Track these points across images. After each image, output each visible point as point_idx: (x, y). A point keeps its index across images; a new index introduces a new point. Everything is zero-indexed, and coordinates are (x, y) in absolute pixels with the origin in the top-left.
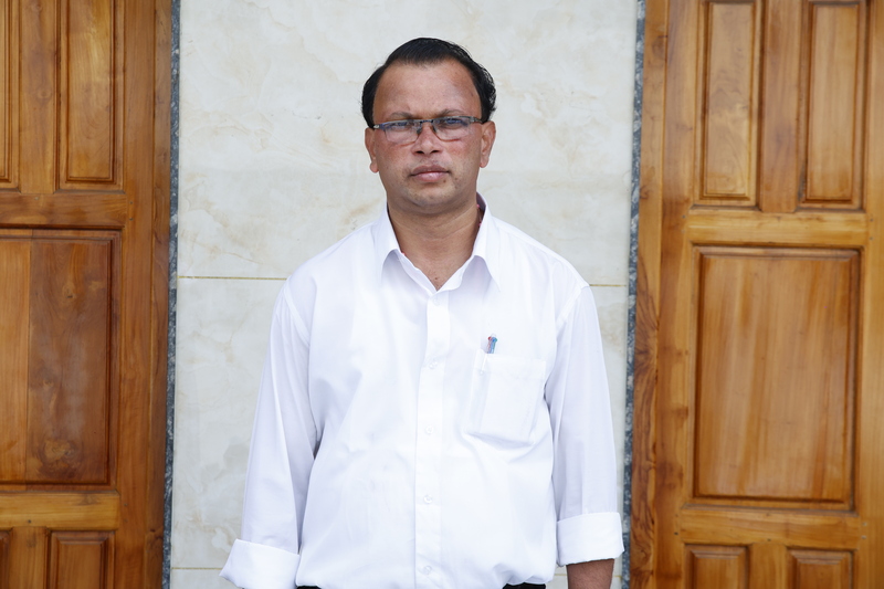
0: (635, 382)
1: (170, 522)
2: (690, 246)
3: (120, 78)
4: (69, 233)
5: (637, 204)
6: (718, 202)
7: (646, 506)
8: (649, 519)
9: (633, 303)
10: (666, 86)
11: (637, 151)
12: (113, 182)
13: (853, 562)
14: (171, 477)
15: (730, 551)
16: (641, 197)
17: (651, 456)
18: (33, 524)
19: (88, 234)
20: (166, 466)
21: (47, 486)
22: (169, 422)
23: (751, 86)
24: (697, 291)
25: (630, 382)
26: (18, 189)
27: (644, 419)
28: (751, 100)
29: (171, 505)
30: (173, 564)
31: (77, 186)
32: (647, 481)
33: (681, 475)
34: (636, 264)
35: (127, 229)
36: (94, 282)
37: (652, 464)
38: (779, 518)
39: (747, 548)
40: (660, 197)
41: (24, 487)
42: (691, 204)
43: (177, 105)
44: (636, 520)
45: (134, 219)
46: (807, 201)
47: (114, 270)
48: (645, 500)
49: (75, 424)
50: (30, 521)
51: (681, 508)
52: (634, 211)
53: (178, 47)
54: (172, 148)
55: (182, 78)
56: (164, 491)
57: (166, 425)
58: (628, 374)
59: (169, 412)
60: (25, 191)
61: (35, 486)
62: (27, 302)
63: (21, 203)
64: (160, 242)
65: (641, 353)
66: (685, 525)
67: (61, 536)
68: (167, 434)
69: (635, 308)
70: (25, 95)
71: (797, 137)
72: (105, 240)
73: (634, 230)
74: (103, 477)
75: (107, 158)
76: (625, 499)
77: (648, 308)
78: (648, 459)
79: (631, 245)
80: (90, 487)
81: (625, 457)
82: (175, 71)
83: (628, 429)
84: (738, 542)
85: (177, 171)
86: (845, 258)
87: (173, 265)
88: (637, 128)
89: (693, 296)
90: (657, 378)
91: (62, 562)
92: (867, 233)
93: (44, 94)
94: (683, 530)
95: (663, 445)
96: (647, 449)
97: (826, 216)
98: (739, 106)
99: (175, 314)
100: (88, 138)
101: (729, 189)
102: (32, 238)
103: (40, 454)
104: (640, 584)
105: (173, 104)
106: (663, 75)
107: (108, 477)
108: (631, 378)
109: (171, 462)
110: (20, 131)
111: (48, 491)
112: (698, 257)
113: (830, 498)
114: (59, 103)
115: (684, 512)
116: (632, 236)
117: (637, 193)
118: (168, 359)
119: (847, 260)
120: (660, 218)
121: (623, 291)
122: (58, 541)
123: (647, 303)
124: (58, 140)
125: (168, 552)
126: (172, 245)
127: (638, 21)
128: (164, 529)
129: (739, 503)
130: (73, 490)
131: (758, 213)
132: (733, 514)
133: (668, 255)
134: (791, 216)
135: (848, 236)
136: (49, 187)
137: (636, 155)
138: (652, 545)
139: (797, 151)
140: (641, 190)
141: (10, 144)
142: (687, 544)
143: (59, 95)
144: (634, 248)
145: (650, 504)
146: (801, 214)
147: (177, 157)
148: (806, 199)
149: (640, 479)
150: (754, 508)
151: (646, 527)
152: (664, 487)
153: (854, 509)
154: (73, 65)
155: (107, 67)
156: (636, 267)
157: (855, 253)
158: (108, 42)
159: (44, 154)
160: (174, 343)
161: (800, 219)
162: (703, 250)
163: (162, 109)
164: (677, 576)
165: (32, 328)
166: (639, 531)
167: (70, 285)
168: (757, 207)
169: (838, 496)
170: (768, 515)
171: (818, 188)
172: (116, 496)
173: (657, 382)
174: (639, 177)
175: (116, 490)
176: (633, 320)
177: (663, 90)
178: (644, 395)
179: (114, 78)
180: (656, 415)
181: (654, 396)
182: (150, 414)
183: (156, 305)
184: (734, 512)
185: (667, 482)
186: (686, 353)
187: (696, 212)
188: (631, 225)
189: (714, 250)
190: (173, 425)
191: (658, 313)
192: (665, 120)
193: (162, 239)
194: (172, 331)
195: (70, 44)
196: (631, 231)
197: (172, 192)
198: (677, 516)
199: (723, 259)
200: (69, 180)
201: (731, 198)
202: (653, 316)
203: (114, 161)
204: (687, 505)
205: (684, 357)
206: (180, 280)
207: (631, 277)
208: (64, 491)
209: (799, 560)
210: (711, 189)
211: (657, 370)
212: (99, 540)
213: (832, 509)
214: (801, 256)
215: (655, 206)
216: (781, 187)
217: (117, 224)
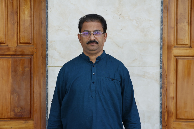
0: (162, 91)
2: (174, 57)
3: (32, 18)
4: (20, 56)
5: (162, 46)
6: (181, 46)
7: (165, 121)
8: (166, 125)
9: (161, 71)
10: (168, 17)
12: (31, 43)
17: (166, 109)
19: (25, 56)
21: (16, 119)
22: (47, 103)
23: (188, 17)
24: (176, 68)
25: (161, 91)
26: (8, 46)
27: (164, 100)
28: (188, 20)
29: (47, 123)
31: (22, 45)
32: (165, 115)
33: (173, 114)
35: (34, 55)
36: (27, 68)
37: (166, 111)
40: (167, 45)
41: (10, 119)
42: (174, 46)
43: (47, 24)
44: (163, 125)
45: (36, 52)
47: (32, 65)
48: (165, 120)
49: (23, 103)
50: (11, 128)
51: (173, 122)
52: (161, 48)
53: (47, 10)
54: (46, 35)
55: (48, 17)
57: (46, 103)
58: (160, 89)
59: (47, 100)
60: (9, 46)
61: (13, 119)
62: (10, 74)
63: (8, 49)
64: (43, 58)
65: (163, 84)
68: (46, 106)
70: (9, 23)
72: (29, 58)
74: (29, 116)
75: (29, 38)
76: (160, 120)
77: (164, 72)
78: (165, 110)
79: (161, 57)
80: (26, 119)
81: (160, 110)
83: (161, 103)
85: (48, 40)
87: (47, 64)
88: (162, 28)
89: (175, 69)
90: (167, 90)
93: (14, 22)
94: (174, 127)
95: (168, 106)
96: (165, 107)
98: (185, 22)
99: (48, 76)
100: (25, 33)
101: (183, 43)
102: (11, 58)
103: (14, 111)
106: (167, 14)
107: (31, 116)
108: (161, 90)
109: (47, 113)
110: (8, 31)
111: (16, 120)
112: (176, 59)
114: (17, 24)
115: (175, 123)
117: (162, 44)
118: (46, 87)
120: (167, 50)
121: (159, 68)
123: (164, 71)
124: (17, 34)
126: (47, 59)
127: (162, 1)
128: (46, 128)
129: (187, 120)
130: (22, 120)
131: (191, 48)
133: (169, 59)
136: (15, 45)
137: (161, 34)
141: (6, 35)
143: (17, 22)
144: (161, 58)
145: (166, 121)
147: (48, 37)
149: (163, 115)
150: (191, 122)
151: (165, 127)
152: (169, 117)
154: (21, 15)
155: (29, 15)
156: (162, 62)
158: (29, 9)
159: (14, 37)
160: (48, 83)
163: (43, 25)
165: (11, 80)
166: (163, 128)
167: (21, 69)
168: (190, 47)
172: (33, 121)
173: (167, 91)
174: (162, 40)
175: (33, 120)
176: (162, 75)
177: (167, 18)
178: (164, 94)
179: (31, 18)
180: (167, 99)
181: (166, 94)
182: (41, 101)
183: (43, 74)
184: (186, 123)
185: (169, 115)
186: (173, 83)
187: (175, 48)
188: (161, 52)
189: (180, 58)
190: (48, 103)
191: (167, 73)
192: (167, 26)
193: (44, 57)
194: (47, 80)
195: (20, 10)
196: (160, 53)
197: (46, 46)
198: (172, 124)
199: (182, 60)
200: (20, 43)
201: (184, 45)
202: (165, 74)
203: (31, 38)
204: (175, 121)
205: (173, 84)
206: (49, 67)
207: (161, 65)
208: (20, 120)
210: (179, 43)
211: (167, 88)
215: (166, 47)
217: (32, 54)
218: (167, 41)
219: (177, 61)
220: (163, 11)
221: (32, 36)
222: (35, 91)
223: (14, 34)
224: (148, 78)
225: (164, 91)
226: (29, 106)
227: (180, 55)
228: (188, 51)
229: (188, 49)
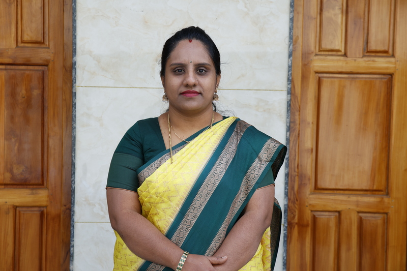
0: (290, 135)
1: (74, 201)
2: (314, 73)
4: (23, 67)
5: (291, 52)
6: (327, 53)
7: (294, 193)
8: (295, 199)
9: (289, 98)
11: (291, 27)
12: (43, 43)
13: (387, 218)
14: (74, 180)
15: (330, 214)
17: (296, 170)
18: (8, 204)
19: (31, 67)
20: (72, 175)
21: (14, 186)
22: (73, 154)
24: (317, 94)
25: (288, 135)
27: (293, 153)
28: (343, 5)
29: (74, 193)
30: (75, 220)
31: (27, 45)
32: (294, 182)
33: (309, 179)
34: (290, 80)
35: (50, 65)
36: (35, 91)
37: (297, 174)
38: (354, 198)
39: (339, 212)
40: (301, 50)
41: (3, 187)
42: (314, 54)
43: (75, 4)
44: (289, 200)
45: (53, 61)
47: (45, 85)
48: (294, 190)
49: (27, 158)
50: (6, 202)
51: (309, 195)
52: (290, 55)
54: (73, 25)
56: (71, 186)
57: (72, 156)
58: (287, 131)
59: (73, 150)
60: (1, 47)
61: (9, 186)
62: (3, 100)
64: (67, 71)
65: (292, 122)
66: (311, 202)
67: (21, 209)
68: (72, 160)
69: (290, 101)
71: (364, 22)
72: (40, 70)
73: (290, 64)
74: (40, 182)
75: (41, 32)
76: (285, 189)
77: (295, 102)
78: (295, 171)
79: (289, 71)
80: (35, 186)
81: (285, 170)
83: (287, 157)
84: (335, 210)
85: (76, 36)
86: (385, 78)
87: (74, 81)
88: (291, 16)
89: (315, 97)
90: (299, 134)
91: (22, 221)
92: (395, 67)
94: (310, 205)
95: (301, 165)
96: (295, 167)
97: (376, 59)
98: (337, 8)
99: (75, 104)
100: (31, 22)
101: (332, 47)
102: (5, 69)
103: (11, 171)
104: (291, 229)
105: (73, 4)
107: (43, 181)
108: (288, 133)
109: (74, 173)
111: (14, 188)
112: (318, 78)
113: (377, 189)
114: (17, 5)
115: (311, 196)
116: (289, 67)
117: (291, 47)
118: (72, 125)
119: (386, 80)
120: (301, 60)
121: (285, 93)
122: (20, 212)
123: (295, 99)
124: (17, 23)
125: (73, 215)
126: (74, 71)
128: (71, 204)
129: (335, 192)
130: (27, 188)
131: (346, 58)
132: (332, 197)
133: (304, 78)
134: (361, 60)
135: (387, 68)
136: (14, 46)
137: (291, 29)
138: (296, 211)
139: (364, 29)
140: (293, 45)
142: (312, 211)
143: (17, 2)
144: (290, 73)
145: (296, 192)
146: (365, 59)
147: (76, 30)
148: (369, 52)
149: (291, 181)
150: (343, 194)
151: (294, 203)
152: (301, 186)
153: (388, 194)
156: (291, 81)
157: (390, 76)
159: (11, 29)
160: (75, 117)
161: (365, 61)
162: (320, 75)
163: (67, 7)
164: (307, 226)
165: (6, 112)
166: (291, 205)
167: (24, 92)
168: (345, 55)
169: (381, 188)
170: (349, 197)
171: (373, 46)
172: (47, 191)
173: (299, 136)
174: (292, 39)
175: (47, 188)
176: (290, 106)
178: (293, 142)
180: (298, 151)
181: (298, 143)
182: (63, 152)
183: (65, 100)
184: (333, 196)
185: (303, 183)
186: (312, 123)
187: (317, 57)
188: (289, 62)
189: (325, 75)
190: (75, 155)
191: (300, 104)
192: (303, 14)
193: (68, 69)
194: (74, 112)
196: (289, 64)
197: (73, 46)
198: (307, 198)
199: (329, 80)
200: (22, 42)
201: (333, 51)
202: (297, 106)
203: (44, 33)
204: (312, 193)
205: (311, 125)
206: (77, 88)
207: (289, 86)
208: (22, 188)
209: (363, 218)
210: (324, 46)
211: (299, 131)
212: (39, 211)
213: (378, 194)
214: (365, 78)
215: (298, 54)
216: (356, 46)
217: (46, 63)
218: (301, 43)
219: (319, 83)
221: (46, 29)
222: (51, 134)
223: (11, 23)
224: (264, 111)
225: (294, 136)
226: (40, 162)
227: (326, 70)
228: (340, 64)
229: (340, 60)
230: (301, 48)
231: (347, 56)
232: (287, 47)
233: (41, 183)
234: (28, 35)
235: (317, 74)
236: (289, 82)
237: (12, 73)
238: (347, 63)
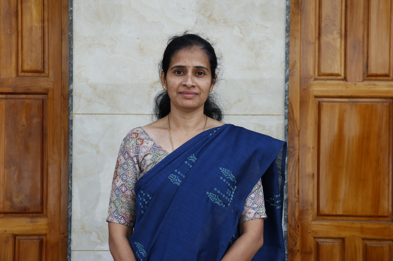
0: (288, 160)
1: (71, 229)
2: (313, 98)
3: (46, 23)
4: (23, 96)
5: (288, 77)
6: (326, 77)
7: (295, 219)
8: (296, 225)
9: (287, 123)
10: (301, 23)
11: (287, 52)
12: (43, 72)
14: (71, 207)
16: (289, 74)
17: (297, 195)
18: (7, 232)
19: (31, 96)
20: (68, 202)
21: (14, 215)
22: (70, 182)
23: (341, 22)
24: (317, 119)
27: (293, 178)
28: (341, 29)
29: (71, 221)
30: (72, 249)
31: (27, 74)
32: (295, 208)
33: (312, 205)
34: (288, 105)
35: (50, 94)
36: (35, 119)
37: (297, 200)
38: (358, 225)
39: (343, 239)
40: (299, 75)
41: (3, 215)
42: (313, 79)
43: (72, 33)
44: (290, 226)
45: (53, 90)
46: (368, 76)
47: (44, 113)
48: (295, 217)
49: (27, 185)
50: (6, 231)
51: (312, 221)
52: (287, 80)
53: (72, 7)
54: (70, 54)
55: (74, 21)
56: (68, 214)
57: (68, 183)
59: (70, 177)
60: (2, 77)
61: (8, 215)
62: (4, 128)
64: (65, 99)
65: (291, 147)
66: (313, 229)
67: (20, 238)
68: (69, 187)
69: (288, 125)
70: (2, 32)
71: (363, 46)
72: (40, 99)
73: (287, 89)
75: (40, 61)
76: (285, 215)
77: (294, 126)
78: (295, 197)
79: (286, 96)
80: (34, 215)
82: (71, 18)
83: (286, 182)
84: (339, 236)
85: (72, 64)
86: (387, 102)
87: (71, 108)
88: (287, 41)
89: (315, 122)
90: (299, 159)
91: (21, 250)
93: (11, 31)
94: (313, 231)
95: (302, 191)
96: (295, 193)
97: (377, 83)
98: (335, 32)
99: (72, 131)
100: (31, 51)
101: (331, 71)
102: (6, 99)
103: (10, 200)
104: (293, 256)
105: (70, 33)
107: (42, 209)
108: (287, 158)
109: (71, 201)
111: (14, 217)
112: (317, 102)
113: (382, 215)
114: (18, 36)
115: (313, 223)
116: (286, 91)
117: (288, 71)
118: (69, 152)
119: (388, 104)
121: (282, 117)
122: (19, 240)
123: (294, 124)
124: (17, 53)
125: (70, 243)
126: (70, 99)
128: (68, 232)
129: (339, 218)
130: (26, 216)
131: (346, 82)
133: (303, 103)
134: (361, 84)
135: (388, 92)
136: (14, 75)
137: (287, 54)
138: (298, 238)
139: (363, 53)
140: (289, 71)
142: (315, 238)
143: (18, 32)
144: (287, 97)
145: (297, 219)
146: (366, 82)
147: (72, 58)
148: (369, 76)
149: (292, 207)
151: (295, 229)
152: (302, 213)
154: (24, 18)
155: (40, 19)
156: (288, 106)
157: (392, 100)
158: (40, 7)
159: (11, 59)
160: (72, 145)
161: (365, 85)
162: (320, 100)
163: (65, 36)
164: (311, 253)
165: (6, 141)
166: (292, 231)
167: (24, 120)
168: (345, 79)
169: (386, 214)
170: (353, 223)
171: (373, 70)
172: (46, 219)
173: (299, 161)
174: (288, 64)
175: (46, 216)
176: (288, 131)
177: (300, 25)
178: (293, 167)
179: (43, 23)
180: (299, 176)
181: (297, 168)
182: (61, 180)
183: (64, 128)
184: (336, 223)
185: (305, 209)
186: (313, 148)
187: (316, 82)
188: (286, 87)
189: (325, 99)
191: (299, 129)
192: (300, 38)
193: (66, 97)
194: (71, 139)
195: (23, 8)
196: (285, 89)
197: (70, 75)
198: (310, 225)
199: (329, 104)
200: (23, 71)
201: (333, 76)
202: (297, 131)
203: (44, 62)
204: (314, 220)
205: (312, 150)
206: (74, 115)
207: (286, 111)
208: (22, 217)
209: (368, 245)
210: (323, 71)
211: (299, 156)
212: (38, 240)
213: (383, 221)
214: (366, 102)
215: (296, 78)
216: (356, 70)
217: (45, 91)
218: (299, 68)
219: (319, 107)
220: (289, 9)
221: (46, 58)
222: (51, 161)
223: (11, 53)
225: (293, 161)
226: (40, 190)
227: (326, 94)
228: (340, 88)
229: (339, 84)
230: (299, 72)
231: (346, 80)
232: (284, 71)
233: (40, 211)
234: (27, 64)
235: (317, 99)
236: (286, 107)
237: (12, 101)
238: (347, 87)
